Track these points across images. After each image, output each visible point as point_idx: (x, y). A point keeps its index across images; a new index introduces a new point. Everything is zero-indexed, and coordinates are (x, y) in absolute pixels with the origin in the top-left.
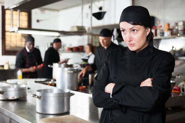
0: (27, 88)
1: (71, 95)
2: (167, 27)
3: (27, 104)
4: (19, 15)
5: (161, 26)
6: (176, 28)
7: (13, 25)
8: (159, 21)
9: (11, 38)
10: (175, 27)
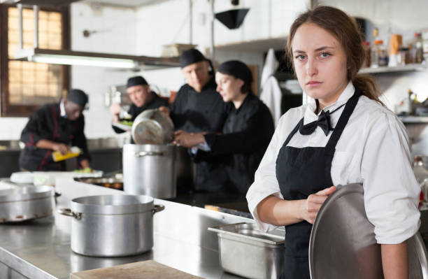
0: (53, 194)
1: (156, 211)
2: (396, 44)
3: (54, 234)
4: (38, 18)
5: (381, 42)
6: (418, 45)
7: (22, 43)
8: (377, 29)
9: (22, 75)
10: (416, 43)
